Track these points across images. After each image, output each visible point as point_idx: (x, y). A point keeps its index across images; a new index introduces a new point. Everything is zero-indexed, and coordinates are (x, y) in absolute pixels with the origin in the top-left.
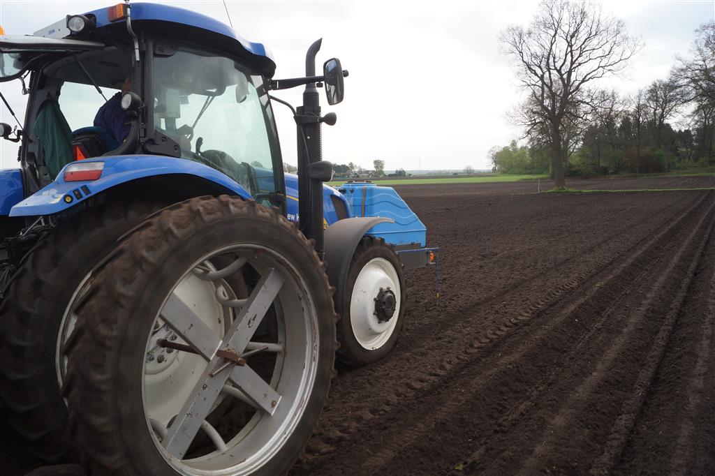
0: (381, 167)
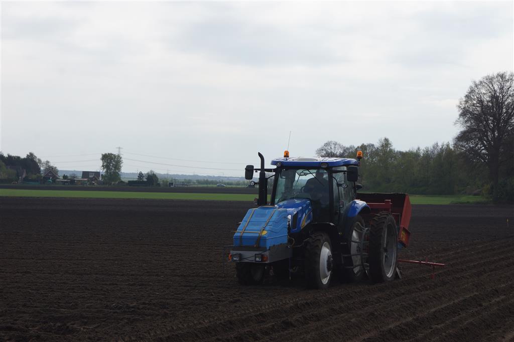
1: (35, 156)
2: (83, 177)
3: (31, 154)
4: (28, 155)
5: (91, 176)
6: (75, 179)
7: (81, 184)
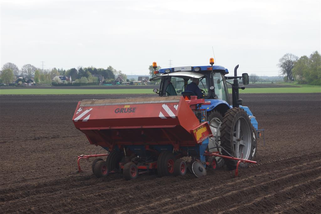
1: (113, 68)
2: (138, 80)
3: (110, 67)
4: (108, 68)
5: (143, 80)
6: (134, 81)
7: (137, 84)
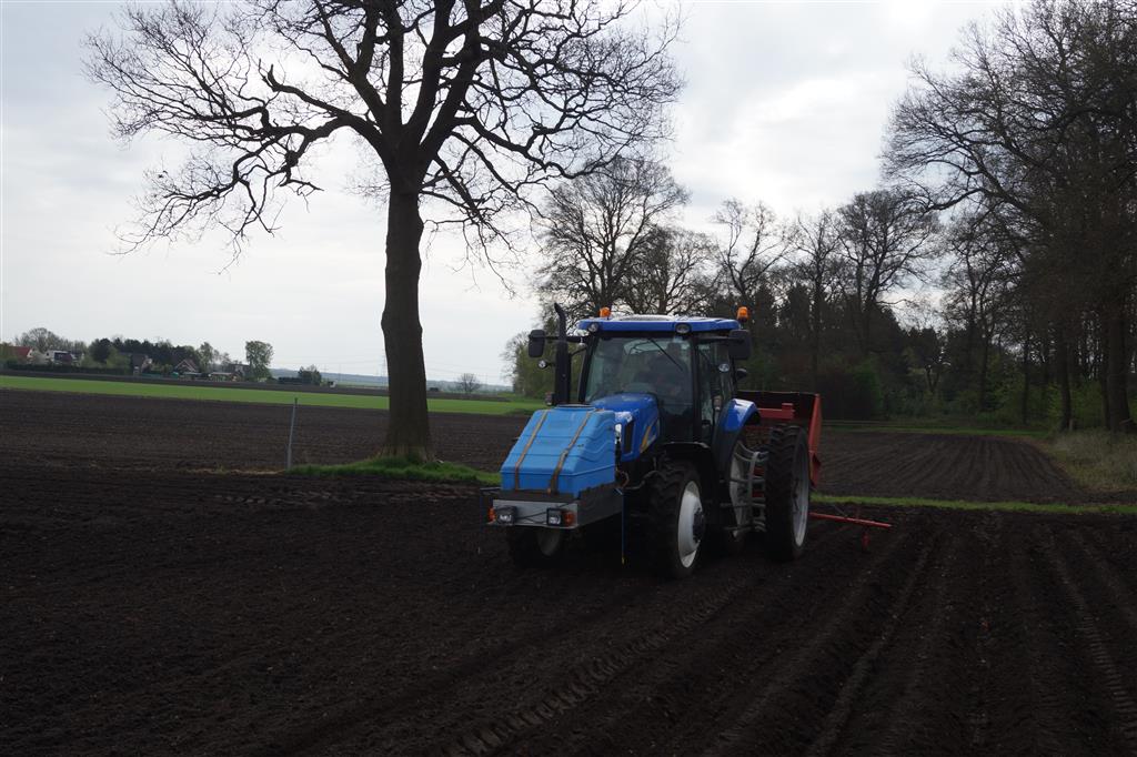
0: (265, 360)
5: (237, 370)
